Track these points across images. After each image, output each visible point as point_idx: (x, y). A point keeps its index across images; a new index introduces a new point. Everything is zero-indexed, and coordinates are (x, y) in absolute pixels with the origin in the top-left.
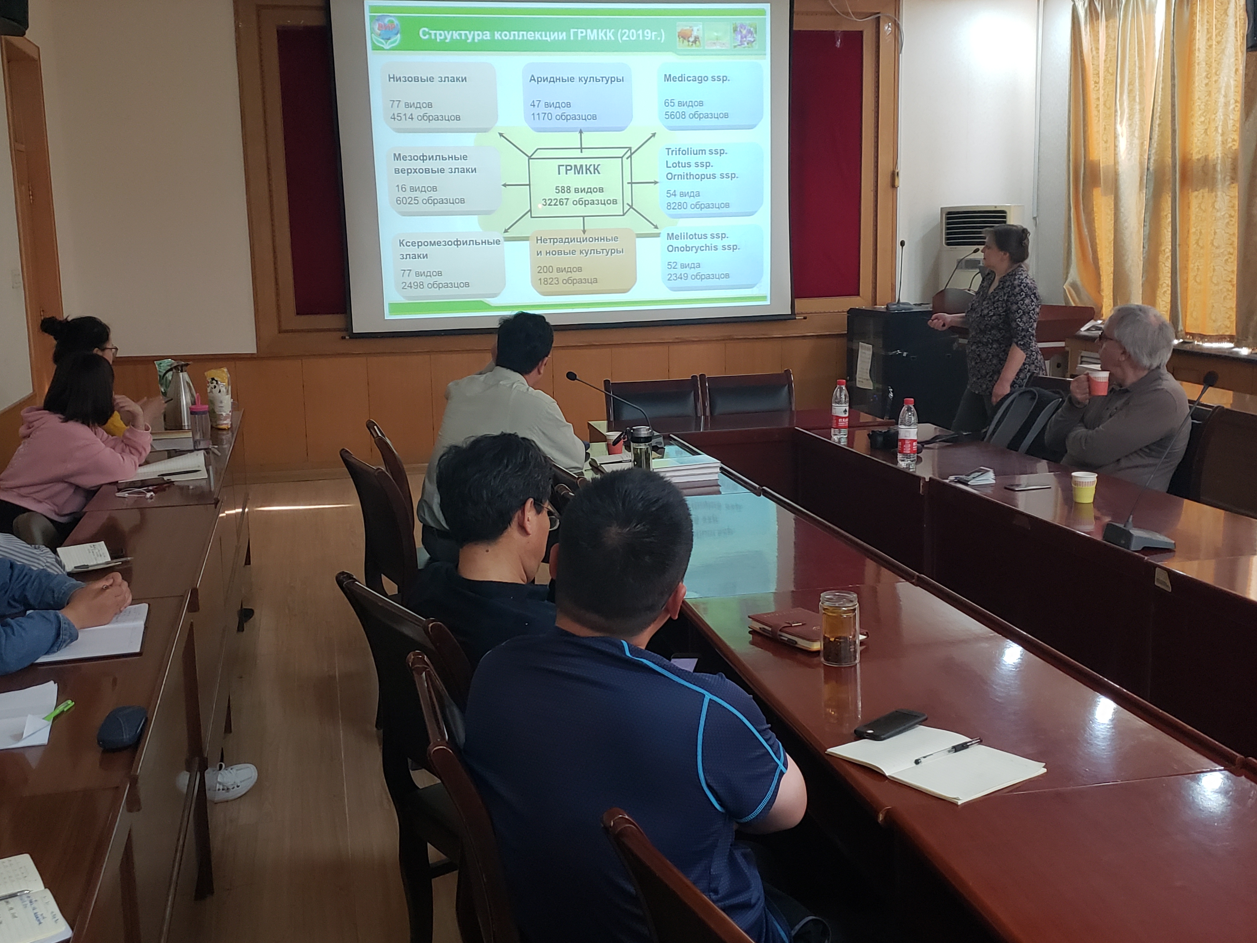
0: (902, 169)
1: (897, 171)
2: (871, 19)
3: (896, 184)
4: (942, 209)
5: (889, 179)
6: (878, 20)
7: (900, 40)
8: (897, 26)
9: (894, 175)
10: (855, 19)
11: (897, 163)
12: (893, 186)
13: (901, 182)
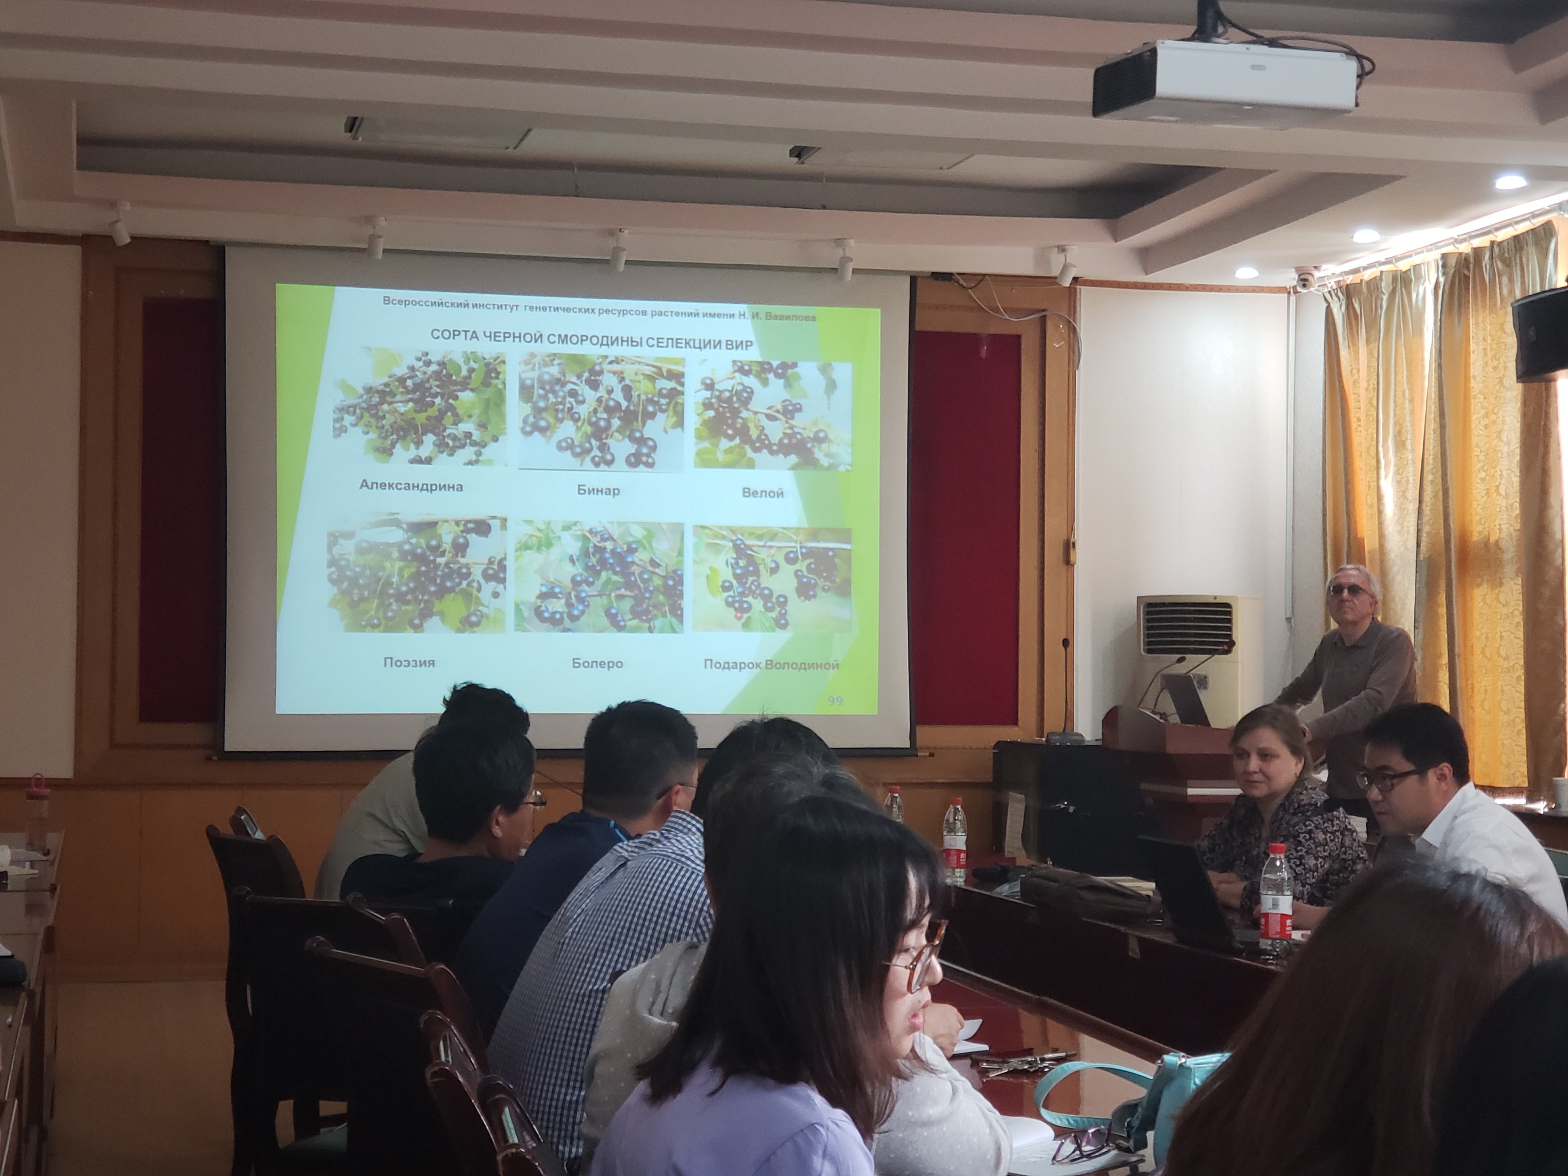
0: (1081, 537)
1: (1072, 540)
2: (1034, 318)
3: (1072, 559)
4: (1138, 598)
5: (1061, 552)
6: (1043, 320)
7: (1076, 350)
8: (1073, 330)
9: (1069, 546)
10: (1008, 318)
11: (1072, 528)
12: (1068, 562)
13: (1080, 556)
